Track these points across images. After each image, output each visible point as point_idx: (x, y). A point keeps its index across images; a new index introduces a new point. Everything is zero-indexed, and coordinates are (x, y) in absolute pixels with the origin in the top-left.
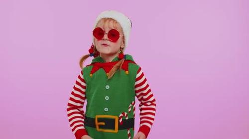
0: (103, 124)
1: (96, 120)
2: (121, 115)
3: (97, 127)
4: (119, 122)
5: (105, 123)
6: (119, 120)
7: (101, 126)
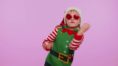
0: (63, 58)
1: (60, 55)
2: (70, 55)
3: (59, 58)
4: (69, 58)
5: (64, 58)
6: (69, 57)
7: (61, 58)
